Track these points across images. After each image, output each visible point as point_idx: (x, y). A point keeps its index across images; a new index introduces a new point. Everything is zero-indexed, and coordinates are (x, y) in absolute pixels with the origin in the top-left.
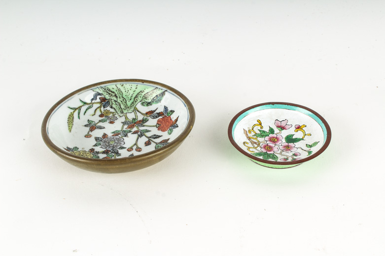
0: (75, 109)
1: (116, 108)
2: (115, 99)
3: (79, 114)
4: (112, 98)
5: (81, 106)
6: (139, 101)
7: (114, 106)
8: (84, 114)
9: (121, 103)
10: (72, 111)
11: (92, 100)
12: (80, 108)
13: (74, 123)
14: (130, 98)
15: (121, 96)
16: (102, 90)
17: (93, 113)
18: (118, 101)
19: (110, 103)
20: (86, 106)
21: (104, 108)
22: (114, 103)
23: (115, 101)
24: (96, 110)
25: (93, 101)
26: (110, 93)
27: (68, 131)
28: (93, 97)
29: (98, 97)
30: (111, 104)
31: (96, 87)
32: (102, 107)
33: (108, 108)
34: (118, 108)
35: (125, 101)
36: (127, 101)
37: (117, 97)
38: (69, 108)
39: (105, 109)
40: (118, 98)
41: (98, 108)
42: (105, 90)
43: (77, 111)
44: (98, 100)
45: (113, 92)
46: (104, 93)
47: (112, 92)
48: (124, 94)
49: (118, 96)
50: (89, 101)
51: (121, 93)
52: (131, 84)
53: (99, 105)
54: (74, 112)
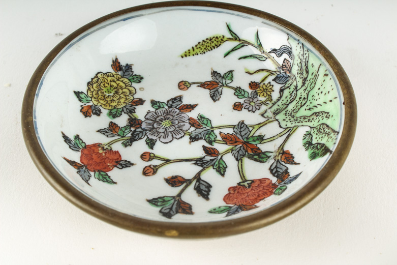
0: (236, 37)
1: (283, 98)
2: (300, 85)
3: (233, 50)
4: (298, 79)
5: (249, 43)
6: (311, 124)
7: (286, 92)
8: (240, 59)
9: (297, 99)
10: (228, 35)
11: (274, 50)
12: (244, 43)
13: (208, 54)
14: (311, 106)
15: (309, 89)
16: (299, 50)
17: (252, 70)
18: (299, 93)
19: (289, 82)
20: (256, 52)
21: (274, 80)
22: (292, 87)
23: (296, 87)
24: (263, 70)
25: (273, 55)
26: (304, 68)
27: (182, 52)
28: (277, 48)
29: (285, 56)
30: (287, 85)
31: (298, 37)
32: (273, 77)
33: (277, 87)
34: (284, 102)
35: (304, 102)
36: (305, 107)
37: (304, 84)
38: (228, 26)
39: (273, 83)
40: (304, 88)
41: (268, 71)
42: (303, 55)
43: (236, 43)
44: (280, 61)
45: (307, 72)
46: (297, 58)
47: (307, 67)
48: (314, 92)
49: (306, 85)
50: (267, 48)
51: (313, 85)
52: (334, 87)
53: (273, 67)
54: (229, 39)
